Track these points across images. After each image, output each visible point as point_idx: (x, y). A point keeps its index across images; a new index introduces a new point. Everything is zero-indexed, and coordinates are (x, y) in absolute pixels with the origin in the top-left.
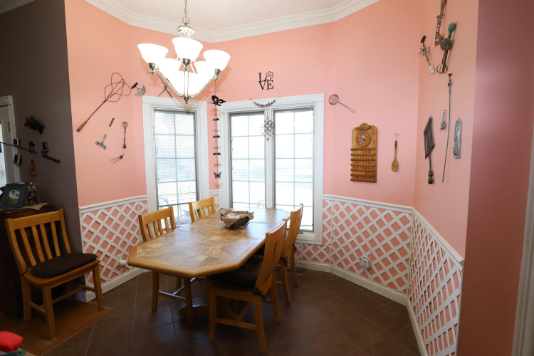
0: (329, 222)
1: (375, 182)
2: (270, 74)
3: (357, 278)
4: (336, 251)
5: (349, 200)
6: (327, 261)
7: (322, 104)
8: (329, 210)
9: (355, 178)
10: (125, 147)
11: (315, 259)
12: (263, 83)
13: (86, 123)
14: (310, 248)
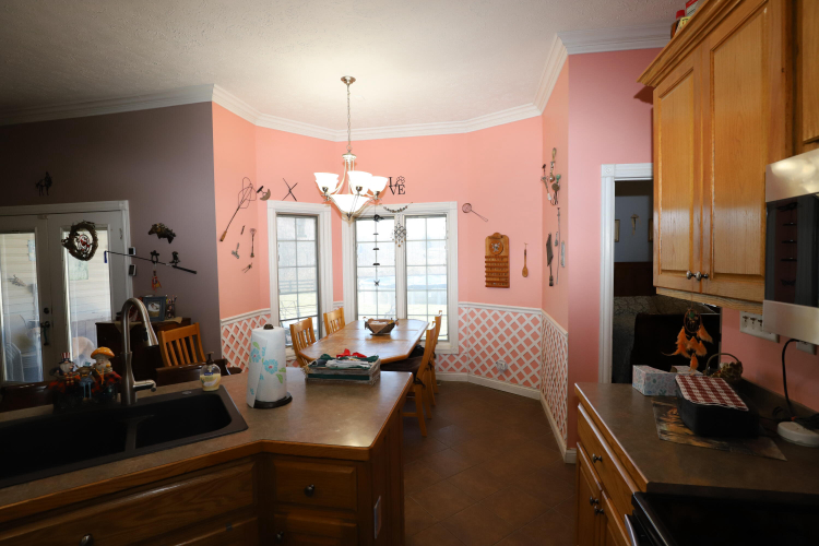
0: (465, 330)
1: (508, 287)
2: (401, 179)
3: (495, 383)
4: (472, 359)
5: (485, 307)
6: (464, 370)
7: (456, 211)
8: (464, 317)
9: (490, 284)
10: (252, 255)
11: (452, 370)
12: (393, 188)
13: (225, 232)
14: (445, 359)
